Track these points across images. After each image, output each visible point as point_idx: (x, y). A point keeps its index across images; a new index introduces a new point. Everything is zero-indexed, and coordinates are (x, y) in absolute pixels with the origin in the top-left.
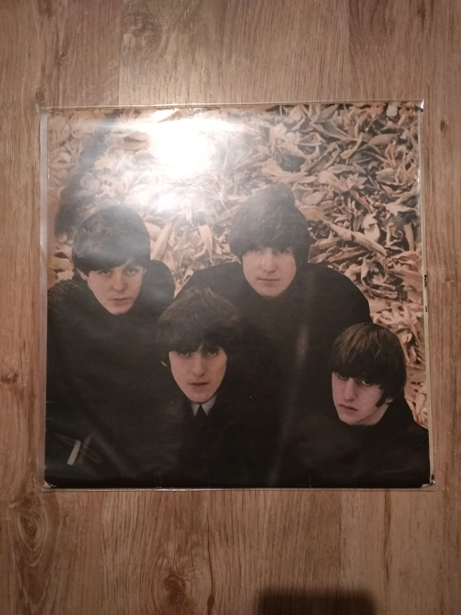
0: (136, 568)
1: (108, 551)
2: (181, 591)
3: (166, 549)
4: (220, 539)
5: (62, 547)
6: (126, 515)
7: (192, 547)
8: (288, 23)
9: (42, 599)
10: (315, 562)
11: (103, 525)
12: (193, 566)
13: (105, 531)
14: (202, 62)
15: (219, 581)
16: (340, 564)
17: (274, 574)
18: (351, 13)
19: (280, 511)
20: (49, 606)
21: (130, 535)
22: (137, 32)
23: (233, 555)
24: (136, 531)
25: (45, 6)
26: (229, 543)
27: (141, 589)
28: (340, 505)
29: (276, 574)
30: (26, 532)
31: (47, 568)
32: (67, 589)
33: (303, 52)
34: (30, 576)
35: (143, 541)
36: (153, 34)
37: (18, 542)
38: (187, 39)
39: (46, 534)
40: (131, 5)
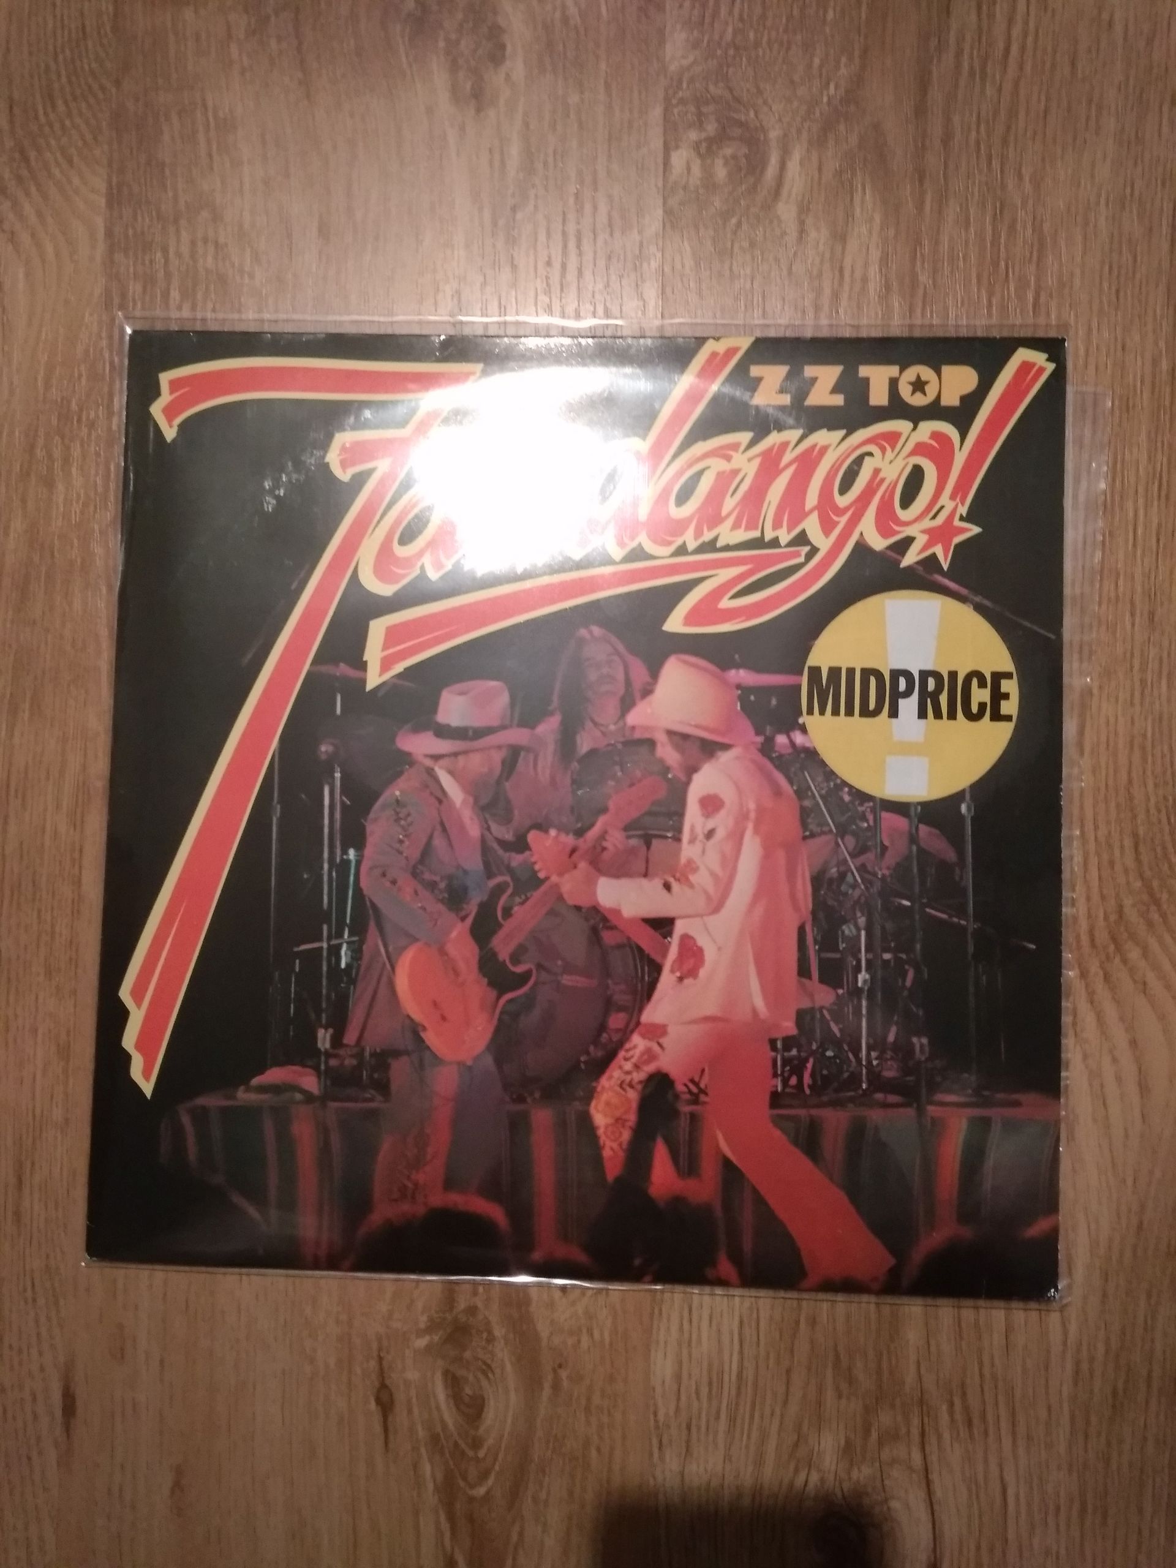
3: (816, 1448)
4: (953, 1420)
5: (551, 1445)
6: (710, 1365)
7: (880, 1443)
8: (1088, 119)
11: (654, 1389)
14: (871, 220)
15: (952, 1529)
19: (1101, 1348)
21: (723, 1416)
22: (704, 145)
23: (986, 1461)
24: (737, 1404)
25: (468, 86)
26: (975, 1431)
30: (458, 1408)
33: (1128, 190)
34: (471, 1519)
35: (755, 1427)
36: (745, 150)
37: (438, 1435)
38: (832, 165)
39: (510, 1414)
40: (686, 77)
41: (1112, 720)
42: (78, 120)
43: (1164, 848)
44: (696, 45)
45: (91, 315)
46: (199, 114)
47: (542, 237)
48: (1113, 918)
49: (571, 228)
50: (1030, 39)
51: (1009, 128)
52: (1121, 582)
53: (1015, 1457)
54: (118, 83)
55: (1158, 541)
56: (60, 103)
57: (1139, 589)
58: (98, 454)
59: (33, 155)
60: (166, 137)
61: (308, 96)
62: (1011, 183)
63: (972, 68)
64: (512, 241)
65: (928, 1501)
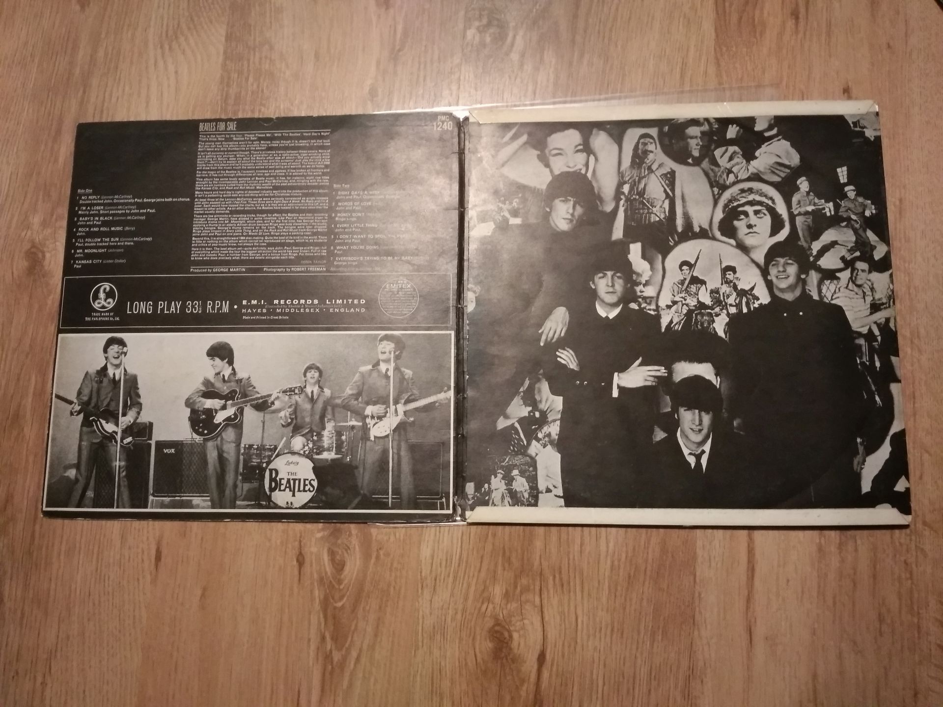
0: (456, 613)
1: (426, 591)
2: (507, 643)
9: (347, 645)
10: (664, 619)
12: (522, 615)
13: (423, 568)
16: (694, 623)
17: (616, 630)
18: (717, 13)
20: (354, 654)
27: (461, 639)
28: (695, 553)
29: (618, 630)
31: (354, 609)
32: (376, 635)
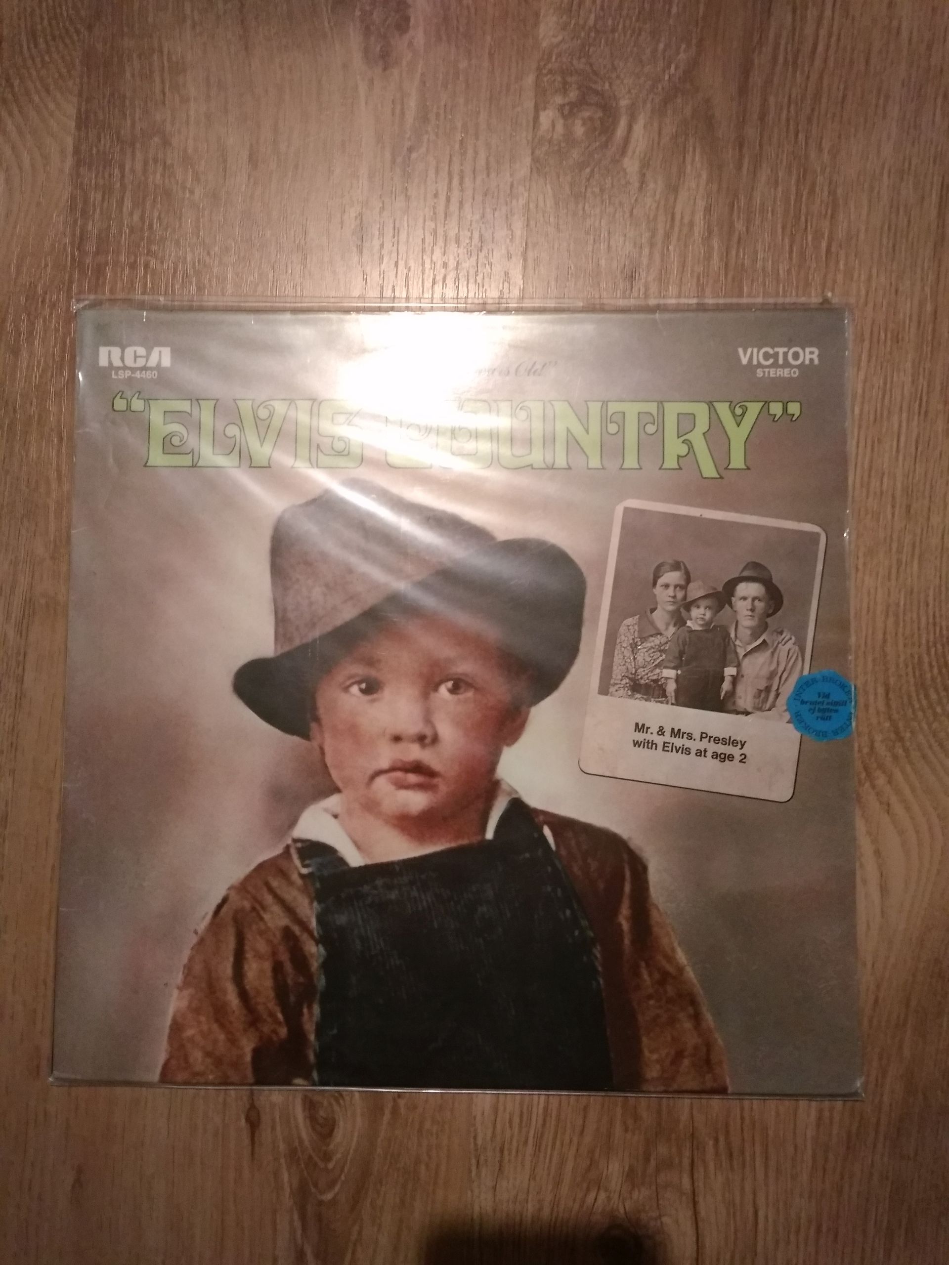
3: (605, 1173)
4: (717, 1153)
5: (388, 1161)
7: (658, 1170)
8: (877, 106)
11: (475, 1118)
14: (699, 176)
15: (712, 1241)
21: (530, 1141)
22: (567, 108)
23: (743, 1188)
24: (542, 1132)
25: (378, 49)
26: (735, 1162)
30: (314, 1129)
33: (906, 165)
34: (319, 1218)
35: (556, 1153)
36: (600, 114)
37: (296, 1148)
38: (669, 129)
39: (356, 1134)
40: (556, 51)
41: (872, 591)
42: (56, 56)
43: (910, 697)
44: (564, 29)
45: (58, 216)
46: (155, 57)
47: (432, 173)
48: (866, 750)
49: (456, 168)
50: (834, 39)
51: (813, 110)
52: (885, 480)
53: (766, 1185)
54: (90, 28)
55: (917, 449)
56: (41, 41)
57: (899, 485)
58: (57, 330)
59: (16, 83)
60: (128, 75)
61: (246, 49)
62: (813, 155)
63: (786, 60)
64: (407, 176)
65: (694, 1217)
